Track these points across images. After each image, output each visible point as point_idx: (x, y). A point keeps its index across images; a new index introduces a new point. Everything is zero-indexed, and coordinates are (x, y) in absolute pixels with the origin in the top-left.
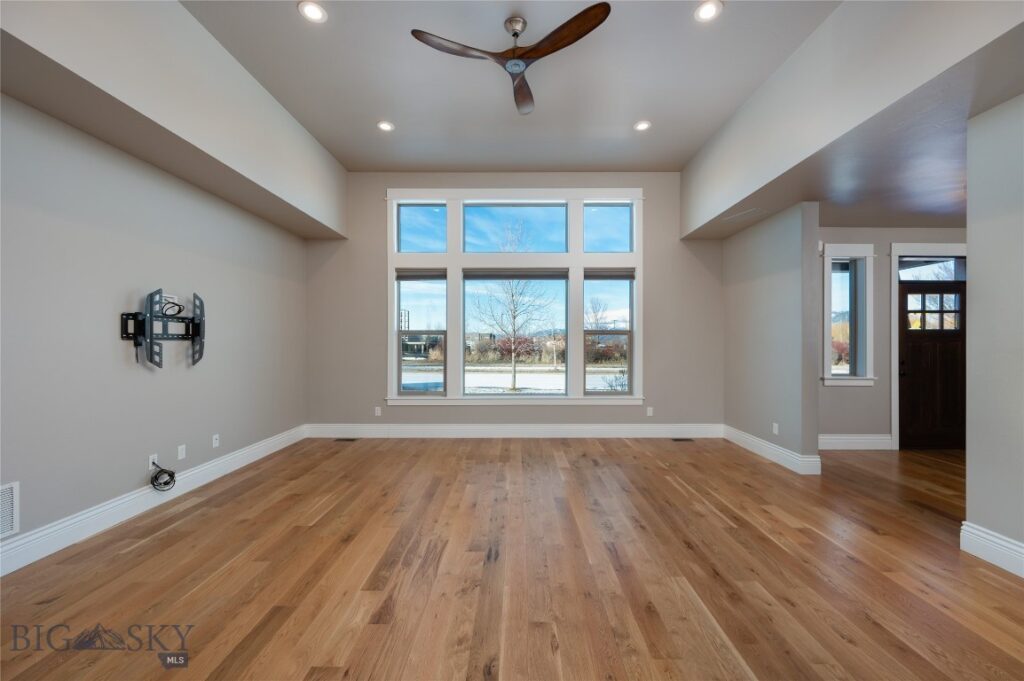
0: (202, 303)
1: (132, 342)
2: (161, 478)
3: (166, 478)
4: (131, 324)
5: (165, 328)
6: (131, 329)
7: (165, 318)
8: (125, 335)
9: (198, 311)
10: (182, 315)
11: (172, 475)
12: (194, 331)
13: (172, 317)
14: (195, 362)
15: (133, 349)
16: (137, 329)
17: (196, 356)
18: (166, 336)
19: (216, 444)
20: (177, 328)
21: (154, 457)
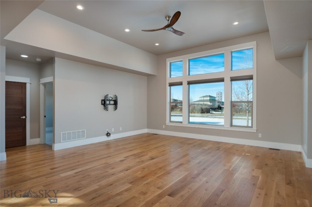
0: (117, 96)
1: (103, 106)
2: (108, 134)
3: (109, 134)
4: (103, 102)
5: (110, 102)
6: (103, 103)
7: (110, 100)
8: (102, 104)
9: (116, 99)
10: (113, 99)
11: (110, 134)
12: (116, 103)
13: (111, 100)
14: (115, 110)
15: (103, 107)
16: (104, 103)
17: (116, 108)
18: (110, 104)
19: (121, 130)
20: (112, 102)
21: (107, 130)
